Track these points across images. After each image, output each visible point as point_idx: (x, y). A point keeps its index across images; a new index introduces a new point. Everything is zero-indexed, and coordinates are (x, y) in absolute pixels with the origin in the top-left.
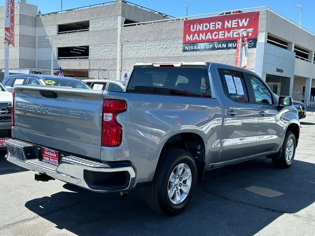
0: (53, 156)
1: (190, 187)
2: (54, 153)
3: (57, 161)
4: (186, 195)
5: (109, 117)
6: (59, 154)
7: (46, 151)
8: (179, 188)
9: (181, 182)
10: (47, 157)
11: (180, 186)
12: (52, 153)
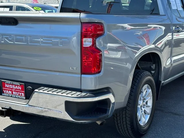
0: (17, 89)
1: (151, 107)
2: (18, 86)
3: (23, 94)
4: (149, 116)
5: (88, 42)
6: (26, 86)
7: (7, 84)
8: (143, 109)
9: (145, 103)
10: (8, 90)
11: (144, 107)
12: (15, 85)
